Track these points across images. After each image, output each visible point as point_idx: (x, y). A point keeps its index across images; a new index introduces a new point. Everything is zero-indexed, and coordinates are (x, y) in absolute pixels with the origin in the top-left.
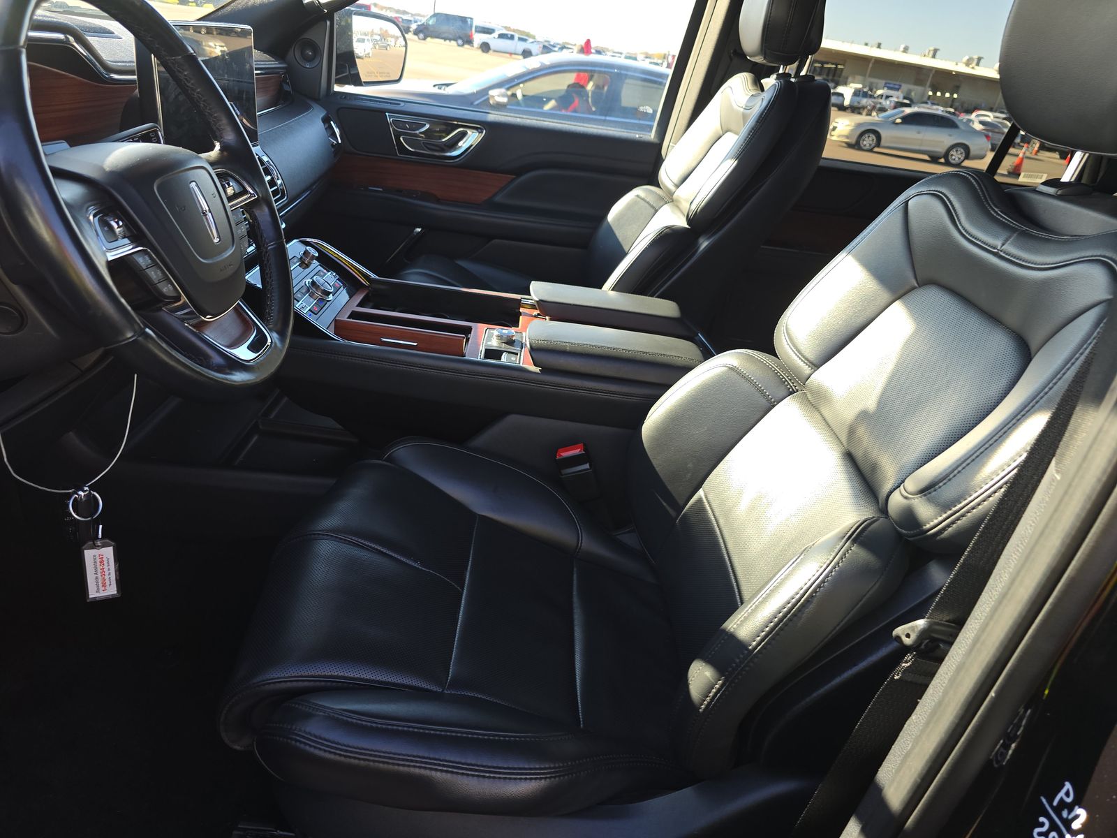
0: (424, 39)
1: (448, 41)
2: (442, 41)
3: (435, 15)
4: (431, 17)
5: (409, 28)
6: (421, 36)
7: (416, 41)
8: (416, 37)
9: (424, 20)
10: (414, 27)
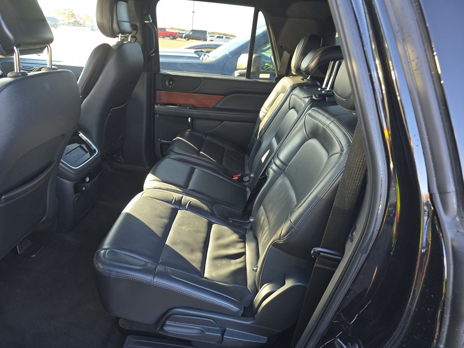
0: (188, 40)
1: (198, 40)
2: (196, 40)
3: (192, 30)
4: (191, 31)
5: (182, 36)
6: (187, 39)
7: (185, 41)
8: (185, 40)
9: (187, 33)
10: (184, 36)
